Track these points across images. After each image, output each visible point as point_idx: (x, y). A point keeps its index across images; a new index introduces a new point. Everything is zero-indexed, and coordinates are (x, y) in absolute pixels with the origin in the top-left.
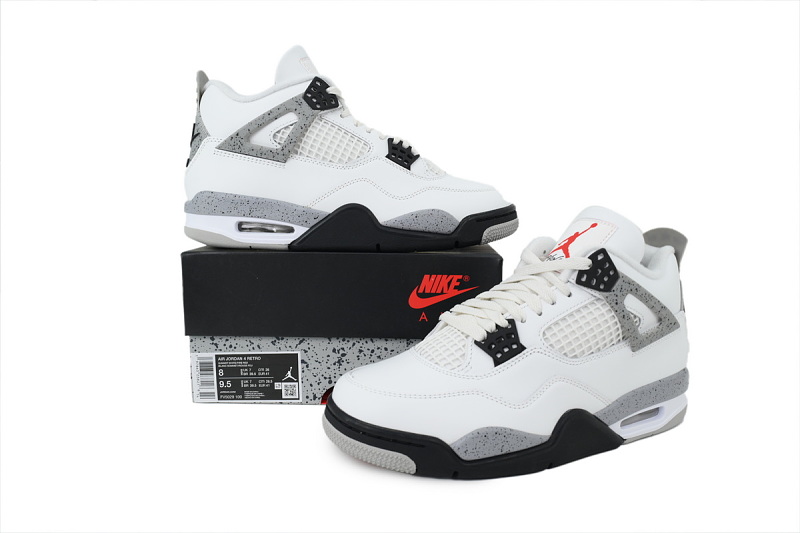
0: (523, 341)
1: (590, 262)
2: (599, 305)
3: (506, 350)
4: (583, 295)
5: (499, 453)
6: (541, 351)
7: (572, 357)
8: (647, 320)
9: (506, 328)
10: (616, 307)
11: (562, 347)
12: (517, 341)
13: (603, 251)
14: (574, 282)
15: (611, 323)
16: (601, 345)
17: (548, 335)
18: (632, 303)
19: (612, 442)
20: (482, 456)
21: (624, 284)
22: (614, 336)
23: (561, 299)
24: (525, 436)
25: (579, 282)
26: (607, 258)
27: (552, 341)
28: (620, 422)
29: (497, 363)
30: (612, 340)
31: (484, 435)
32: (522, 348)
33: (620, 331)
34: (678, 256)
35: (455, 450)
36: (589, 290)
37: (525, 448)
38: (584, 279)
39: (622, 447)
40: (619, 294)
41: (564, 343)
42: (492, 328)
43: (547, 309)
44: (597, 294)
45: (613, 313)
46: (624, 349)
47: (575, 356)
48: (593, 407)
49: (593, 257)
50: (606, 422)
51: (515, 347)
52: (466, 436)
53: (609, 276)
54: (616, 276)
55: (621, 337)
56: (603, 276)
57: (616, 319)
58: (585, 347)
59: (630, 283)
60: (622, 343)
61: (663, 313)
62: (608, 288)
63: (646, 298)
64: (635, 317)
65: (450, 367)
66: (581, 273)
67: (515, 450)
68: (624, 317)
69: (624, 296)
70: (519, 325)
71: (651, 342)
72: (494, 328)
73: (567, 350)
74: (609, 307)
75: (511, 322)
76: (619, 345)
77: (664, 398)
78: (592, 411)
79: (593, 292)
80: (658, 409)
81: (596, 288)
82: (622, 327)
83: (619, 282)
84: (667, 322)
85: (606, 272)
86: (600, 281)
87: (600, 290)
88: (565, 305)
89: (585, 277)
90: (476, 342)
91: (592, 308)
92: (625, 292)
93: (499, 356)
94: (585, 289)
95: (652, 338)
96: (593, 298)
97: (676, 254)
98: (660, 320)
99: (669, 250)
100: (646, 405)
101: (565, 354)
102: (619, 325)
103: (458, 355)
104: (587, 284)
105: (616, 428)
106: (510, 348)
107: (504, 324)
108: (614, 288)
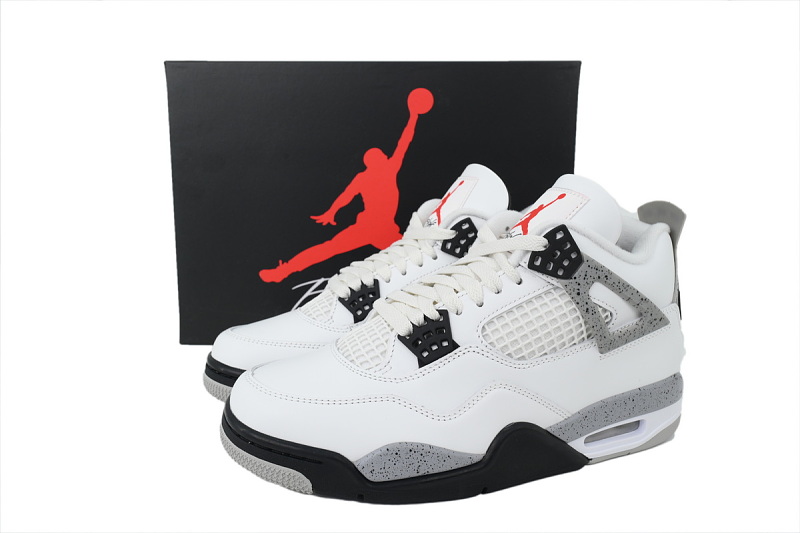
0: (456, 338)
1: (546, 241)
2: (556, 294)
3: (435, 348)
4: (537, 282)
5: (415, 474)
6: (477, 350)
7: (519, 359)
8: (622, 315)
9: (438, 321)
10: (578, 299)
11: (506, 346)
12: (448, 337)
13: (563, 228)
14: (526, 265)
15: (570, 318)
16: (557, 344)
17: (488, 330)
18: (599, 294)
19: (573, 462)
20: (392, 478)
21: (589, 270)
22: (574, 334)
23: (510, 287)
24: (449, 455)
25: (531, 266)
26: (568, 237)
27: (493, 339)
28: (583, 438)
29: (422, 363)
30: (573, 339)
31: (394, 452)
32: (454, 346)
33: (584, 328)
34: (674, 236)
35: (360, 468)
36: (544, 277)
37: (449, 469)
38: (538, 263)
39: (586, 467)
40: (582, 282)
41: (507, 341)
42: (419, 320)
43: (490, 299)
44: (554, 281)
45: (574, 306)
46: (590, 350)
47: (523, 358)
48: (545, 420)
49: (550, 236)
50: (562, 437)
51: (445, 344)
52: (373, 453)
53: (570, 259)
54: (580, 259)
55: (585, 335)
56: (562, 259)
57: (578, 313)
58: (535, 347)
59: (598, 268)
60: (587, 342)
61: (644, 306)
62: (568, 274)
63: (620, 287)
64: (605, 310)
65: (367, 366)
66: (535, 255)
67: (436, 471)
68: (588, 310)
69: (589, 285)
70: (452, 317)
71: (627, 342)
72: (422, 320)
73: (511, 350)
74: (569, 298)
75: (444, 313)
76: (582, 345)
77: (646, 410)
78: (544, 425)
79: (549, 279)
80: (638, 422)
81: (553, 274)
82: (586, 323)
83: (583, 268)
84: (649, 318)
85: (566, 255)
86: (558, 265)
87: (558, 277)
88: (513, 294)
89: (540, 259)
90: (399, 337)
91: (546, 300)
92: (590, 280)
93: (425, 354)
94: (540, 275)
95: (627, 337)
96: (551, 287)
97: (671, 234)
98: (640, 315)
99: (661, 229)
100: (620, 418)
101: (509, 355)
102: (582, 321)
103: (378, 352)
104: (542, 270)
105: (578, 445)
106: (440, 346)
107: (434, 315)
108: (576, 275)
